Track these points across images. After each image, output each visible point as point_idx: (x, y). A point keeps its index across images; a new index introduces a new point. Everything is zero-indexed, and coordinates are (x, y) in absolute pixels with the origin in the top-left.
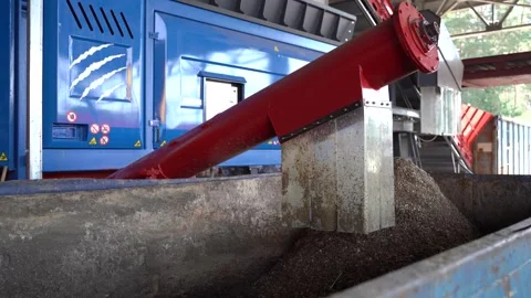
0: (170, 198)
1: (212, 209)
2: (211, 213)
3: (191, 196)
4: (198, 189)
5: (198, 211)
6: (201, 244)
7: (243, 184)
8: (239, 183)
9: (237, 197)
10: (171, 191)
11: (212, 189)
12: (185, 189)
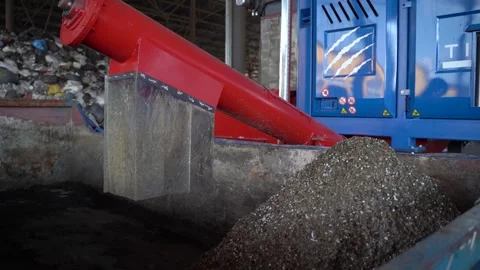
0: (234, 154)
1: (266, 171)
2: (265, 174)
3: (248, 156)
4: (254, 151)
5: (255, 170)
6: (257, 197)
7: (297, 154)
8: (292, 152)
9: (290, 164)
10: (235, 149)
11: (266, 153)
12: (245, 150)
